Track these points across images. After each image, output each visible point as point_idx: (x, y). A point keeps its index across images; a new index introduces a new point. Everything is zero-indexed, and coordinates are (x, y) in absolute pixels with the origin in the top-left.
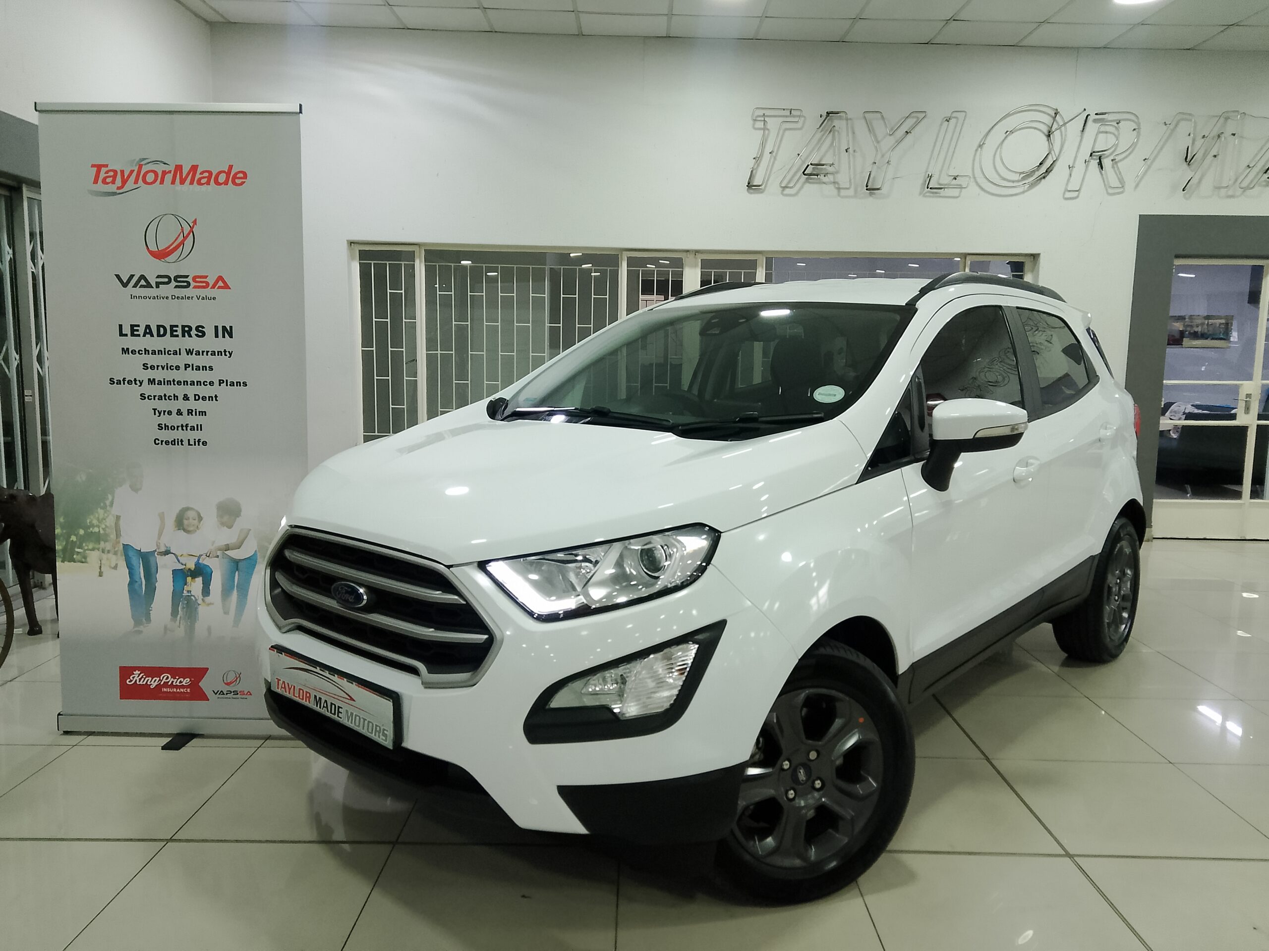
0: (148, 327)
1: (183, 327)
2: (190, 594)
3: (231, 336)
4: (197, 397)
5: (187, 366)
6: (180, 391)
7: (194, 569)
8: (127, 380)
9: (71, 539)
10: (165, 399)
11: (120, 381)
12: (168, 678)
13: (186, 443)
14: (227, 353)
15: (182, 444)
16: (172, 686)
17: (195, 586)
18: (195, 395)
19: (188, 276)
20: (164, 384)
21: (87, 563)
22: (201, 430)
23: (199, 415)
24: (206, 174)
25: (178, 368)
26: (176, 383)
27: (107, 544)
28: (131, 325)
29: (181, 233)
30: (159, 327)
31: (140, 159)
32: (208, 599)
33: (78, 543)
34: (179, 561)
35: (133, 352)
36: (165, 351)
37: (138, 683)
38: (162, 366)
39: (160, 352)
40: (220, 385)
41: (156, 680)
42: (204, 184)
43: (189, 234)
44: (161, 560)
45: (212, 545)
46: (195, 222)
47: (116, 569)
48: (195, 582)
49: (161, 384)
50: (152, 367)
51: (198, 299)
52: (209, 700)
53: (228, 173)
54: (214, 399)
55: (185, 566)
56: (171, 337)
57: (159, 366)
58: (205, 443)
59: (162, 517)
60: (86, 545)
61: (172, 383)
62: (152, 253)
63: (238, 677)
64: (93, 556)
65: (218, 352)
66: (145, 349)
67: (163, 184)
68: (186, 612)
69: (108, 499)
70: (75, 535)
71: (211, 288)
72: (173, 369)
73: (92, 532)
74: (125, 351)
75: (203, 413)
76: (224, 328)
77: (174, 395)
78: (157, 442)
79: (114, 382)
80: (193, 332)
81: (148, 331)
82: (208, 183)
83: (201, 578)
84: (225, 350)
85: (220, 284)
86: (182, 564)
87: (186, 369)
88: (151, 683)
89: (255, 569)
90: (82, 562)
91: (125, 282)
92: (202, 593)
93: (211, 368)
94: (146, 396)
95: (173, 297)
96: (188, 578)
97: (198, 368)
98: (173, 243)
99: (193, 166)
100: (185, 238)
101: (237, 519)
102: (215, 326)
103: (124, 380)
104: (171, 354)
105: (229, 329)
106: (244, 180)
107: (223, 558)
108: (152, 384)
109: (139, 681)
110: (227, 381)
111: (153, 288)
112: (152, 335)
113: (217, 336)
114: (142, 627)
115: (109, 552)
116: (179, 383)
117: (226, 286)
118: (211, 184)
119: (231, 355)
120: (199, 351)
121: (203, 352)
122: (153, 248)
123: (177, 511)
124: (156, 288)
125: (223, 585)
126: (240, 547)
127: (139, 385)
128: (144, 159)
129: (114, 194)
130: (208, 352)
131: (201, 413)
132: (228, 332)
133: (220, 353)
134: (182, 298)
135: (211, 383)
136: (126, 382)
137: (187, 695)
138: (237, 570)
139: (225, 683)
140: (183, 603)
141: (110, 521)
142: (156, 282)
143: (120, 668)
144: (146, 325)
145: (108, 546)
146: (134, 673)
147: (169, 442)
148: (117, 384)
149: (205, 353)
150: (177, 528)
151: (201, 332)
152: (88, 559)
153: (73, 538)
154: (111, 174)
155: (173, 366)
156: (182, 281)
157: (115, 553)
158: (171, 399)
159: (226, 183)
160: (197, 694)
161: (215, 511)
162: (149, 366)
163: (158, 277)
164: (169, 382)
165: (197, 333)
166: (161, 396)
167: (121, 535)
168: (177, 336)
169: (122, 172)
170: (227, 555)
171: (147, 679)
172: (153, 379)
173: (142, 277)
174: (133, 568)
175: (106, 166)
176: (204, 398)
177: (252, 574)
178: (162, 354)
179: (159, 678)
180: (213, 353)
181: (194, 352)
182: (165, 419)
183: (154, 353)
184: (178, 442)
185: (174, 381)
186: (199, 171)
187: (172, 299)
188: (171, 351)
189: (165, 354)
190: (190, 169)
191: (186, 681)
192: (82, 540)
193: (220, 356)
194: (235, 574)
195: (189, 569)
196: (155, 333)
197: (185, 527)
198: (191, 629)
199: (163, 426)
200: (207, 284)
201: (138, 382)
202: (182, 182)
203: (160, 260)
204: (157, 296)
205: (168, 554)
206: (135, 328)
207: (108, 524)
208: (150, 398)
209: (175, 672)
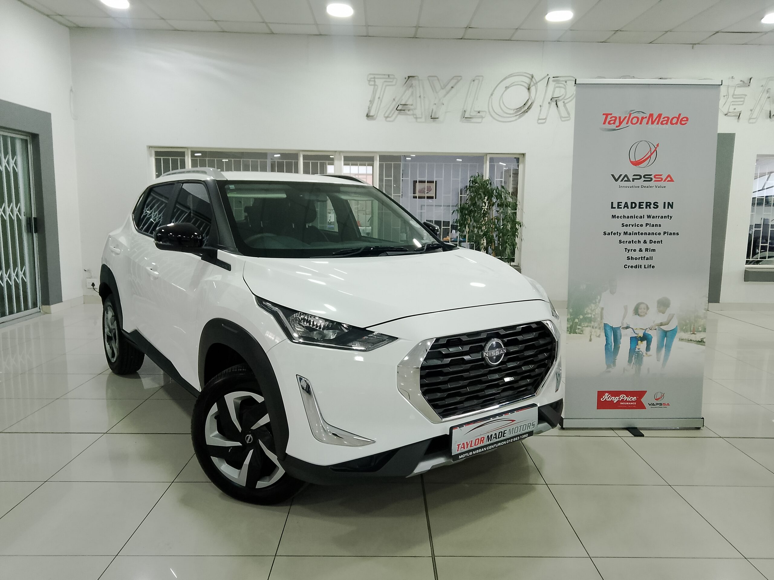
0: (626, 203)
1: (647, 203)
2: (639, 350)
3: (672, 208)
4: (651, 241)
5: (647, 224)
6: (642, 238)
7: (643, 336)
8: (613, 232)
9: (575, 321)
10: (633, 243)
11: (609, 233)
12: (623, 398)
13: (643, 267)
14: (669, 217)
15: (641, 268)
16: (626, 401)
17: (642, 345)
18: (650, 240)
19: (652, 175)
20: (633, 235)
21: (583, 334)
22: (652, 259)
23: (652, 251)
24: (666, 119)
25: (642, 225)
26: (640, 234)
27: (595, 323)
28: (618, 202)
29: (649, 151)
30: (632, 203)
31: (631, 110)
32: (649, 353)
33: (579, 323)
34: (635, 333)
35: (618, 217)
36: (634, 217)
37: (607, 400)
38: (632, 225)
39: (632, 217)
40: (664, 235)
41: (617, 398)
42: (664, 124)
43: (654, 151)
44: (623, 332)
45: (654, 323)
46: (658, 145)
47: (600, 337)
48: (642, 344)
49: (631, 235)
50: (627, 225)
51: (656, 187)
52: (646, 409)
53: (678, 118)
54: (660, 242)
55: (637, 335)
56: (639, 208)
57: (630, 225)
58: (653, 267)
59: (626, 308)
60: (583, 324)
61: (638, 234)
62: (632, 162)
63: (663, 396)
64: (587, 330)
65: (665, 216)
66: (624, 215)
67: (641, 124)
68: (637, 361)
69: (598, 298)
70: (578, 319)
71: (664, 181)
72: (639, 226)
73: (587, 317)
74: (614, 217)
75: (654, 250)
76: (669, 203)
77: (638, 240)
78: (626, 266)
79: (606, 234)
80: (652, 206)
81: (626, 205)
82: (666, 124)
83: (646, 341)
84: (668, 215)
85: (669, 179)
86: (636, 334)
87: (646, 226)
88: (614, 400)
89: (676, 337)
90: (581, 334)
91: (617, 178)
92: (646, 349)
93: (660, 226)
94: (622, 241)
95: (642, 187)
96: (639, 341)
97: (653, 226)
98: (645, 156)
99: (659, 114)
100: (651, 154)
101: (668, 308)
102: (664, 202)
103: (612, 233)
104: (638, 218)
105: (671, 204)
106: (686, 122)
107: (659, 330)
108: (625, 235)
109: (608, 399)
110: (668, 232)
111: (631, 181)
112: (628, 208)
113: (664, 208)
114: (611, 369)
115: (596, 328)
116: (642, 234)
117: (672, 180)
118: (668, 124)
119: (671, 217)
120: (654, 216)
121: (656, 216)
122: (633, 160)
123: (635, 304)
124: (633, 181)
125: (657, 345)
126: (669, 323)
127: (619, 235)
128: (632, 111)
129: (614, 130)
130: (659, 216)
131: (653, 250)
132: (671, 205)
133: (665, 217)
134: (647, 187)
135: (659, 234)
136: (613, 234)
137: (634, 406)
138: (666, 336)
139: (656, 399)
140: (635, 355)
141: (598, 311)
142: (633, 178)
143: (598, 391)
144: (626, 202)
145: (596, 324)
146: (605, 394)
147: (633, 266)
148: (608, 235)
149: (657, 217)
150: (635, 314)
151: (656, 206)
152: (584, 332)
153: (577, 320)
154: (614, 118)
155: (639, 225)
156: (648, 178)
157: (600, 328)
158: (636, 243)
159: (676, 123)
160: (640, 406)
161: (656, 304)
162: (625, 225)
163: (634, 175)
164: (636, 234)
165: (654, 206)
166: (630, 241)
167: (603, 319)
168: (643, 208)
169: (620, 118)
170: (661, 328)
171: (612, 397)
172: (626, 232)
173: (626, 176)
174: (608, 336)
175: (611, 114)
176: (655, 242)
177: (674, 338)
178: (632, 218)
179: (619, 397)
180: (662, 217)
181: (652, 217)
182: (631, 254)
183: (628, 217)
184: (639, 266)
185: (639, 233)
186: (662, 117)
187: (641, 187)
188: (638, 216)
189: (634, 218)
190: (658, 116)
191: (634, 399)
192: (581, 321)
193: (665, 219)
194: (664, 338)
195: (640, 337)
196: (629, 206)
197: (639, 313)
198: (639, 369)
199: (630, 258)
200: (662, 179)
201: (618, 234)
202: (652, 123)
203: (635, 166)
204: (633, 186)
205: (628, 328)
206: (620, 204)
207: (597, 313)
208: (624, 242)
209: (628, 393)
